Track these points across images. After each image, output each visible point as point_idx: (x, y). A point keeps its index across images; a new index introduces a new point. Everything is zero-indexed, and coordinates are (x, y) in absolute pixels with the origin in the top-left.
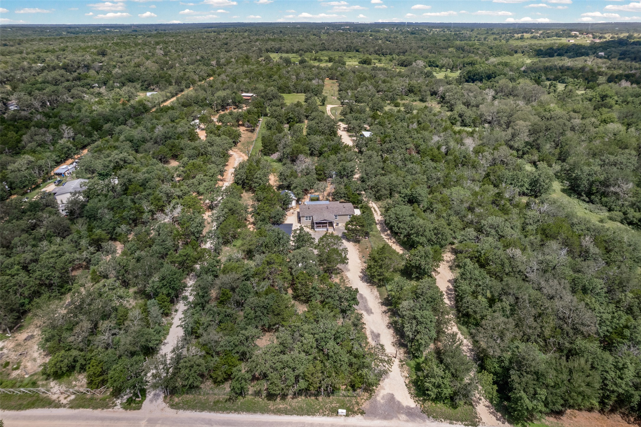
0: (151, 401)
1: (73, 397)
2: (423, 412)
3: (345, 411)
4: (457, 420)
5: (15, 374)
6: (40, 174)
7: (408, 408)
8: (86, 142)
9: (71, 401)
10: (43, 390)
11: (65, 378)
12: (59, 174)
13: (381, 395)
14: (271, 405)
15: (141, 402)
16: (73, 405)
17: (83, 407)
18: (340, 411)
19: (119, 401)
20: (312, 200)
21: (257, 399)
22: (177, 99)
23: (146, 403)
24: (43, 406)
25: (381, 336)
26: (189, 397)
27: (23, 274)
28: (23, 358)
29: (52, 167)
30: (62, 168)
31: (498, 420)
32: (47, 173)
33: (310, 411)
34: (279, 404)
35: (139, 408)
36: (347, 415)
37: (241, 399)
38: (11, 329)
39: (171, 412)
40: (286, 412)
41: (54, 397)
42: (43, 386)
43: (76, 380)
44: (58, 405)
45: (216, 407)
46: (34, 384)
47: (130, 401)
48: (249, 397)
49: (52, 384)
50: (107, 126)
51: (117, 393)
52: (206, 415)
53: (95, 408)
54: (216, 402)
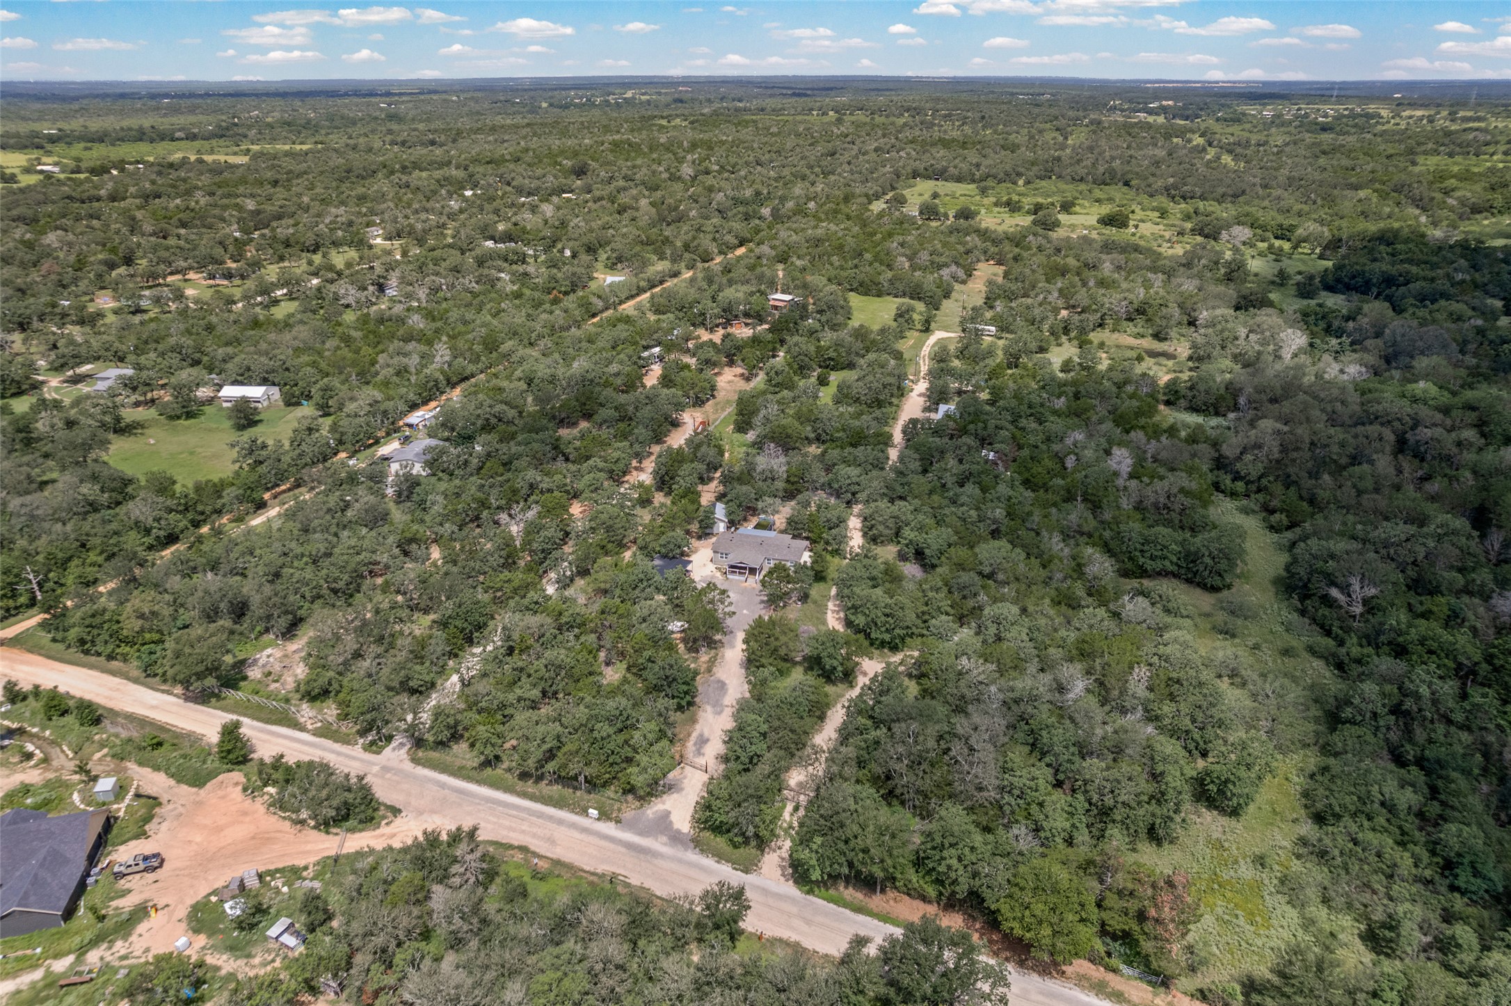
0: (394, 749)
1: (319, 724)
2: (692, 840)
3: (596, 812)
4: (727, 861)
5: (274, 686)
6: (383, 422)
7: (679, 832)
8: (468, 372)
9: (316, 729)
10: (293, 709)
11: (318, 703)
12: (410, 426)
13: (655, 809)
14: (520, 785)
15: (383, 748)
16: (317, 733)
17: (325, 737)
18: (591, 811)
19: (361, 741)
20: (759, 526)
21: (508, 776)
22: (652, 297)
23: (388, 751)
24: (289, 726)
25: (709, 744)
26: (434, 755)
27: (310, 569)
28: (285, 670)
29: (404, 414)
30: (415, 417)
31: (783, 875)
32: (393, 423)
33: (559, 803)
34: (529, 786)
35: (379, 753)
36: (598, 819)
37: (489, 771)
38: (284, 635)
39: (408, 766)
40: (533, 798)
41: (302, 720)
42: (295, 705)
43: (328, 708)
44: (302, 728)
45: (458, 772)
46: (287, 701)
47: (373, 743)
48: (499, 771)
49: (305, 706)
50: (508, 345)
51: (363, 733)
52: (444, 778)
53: (336, 741)
54: (462, 768)
